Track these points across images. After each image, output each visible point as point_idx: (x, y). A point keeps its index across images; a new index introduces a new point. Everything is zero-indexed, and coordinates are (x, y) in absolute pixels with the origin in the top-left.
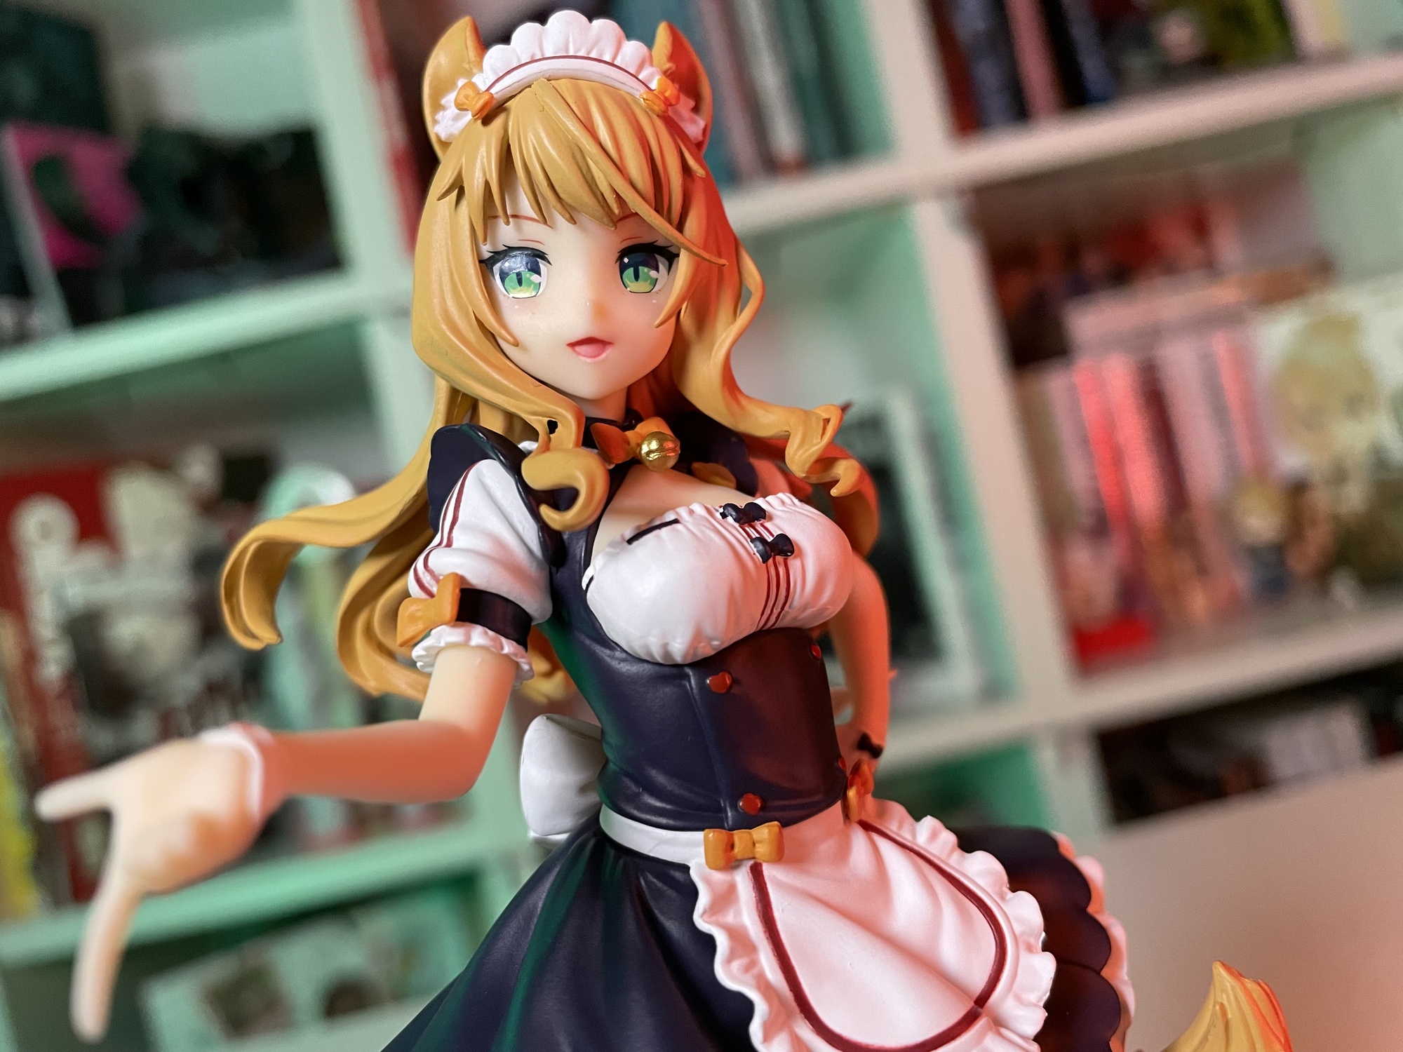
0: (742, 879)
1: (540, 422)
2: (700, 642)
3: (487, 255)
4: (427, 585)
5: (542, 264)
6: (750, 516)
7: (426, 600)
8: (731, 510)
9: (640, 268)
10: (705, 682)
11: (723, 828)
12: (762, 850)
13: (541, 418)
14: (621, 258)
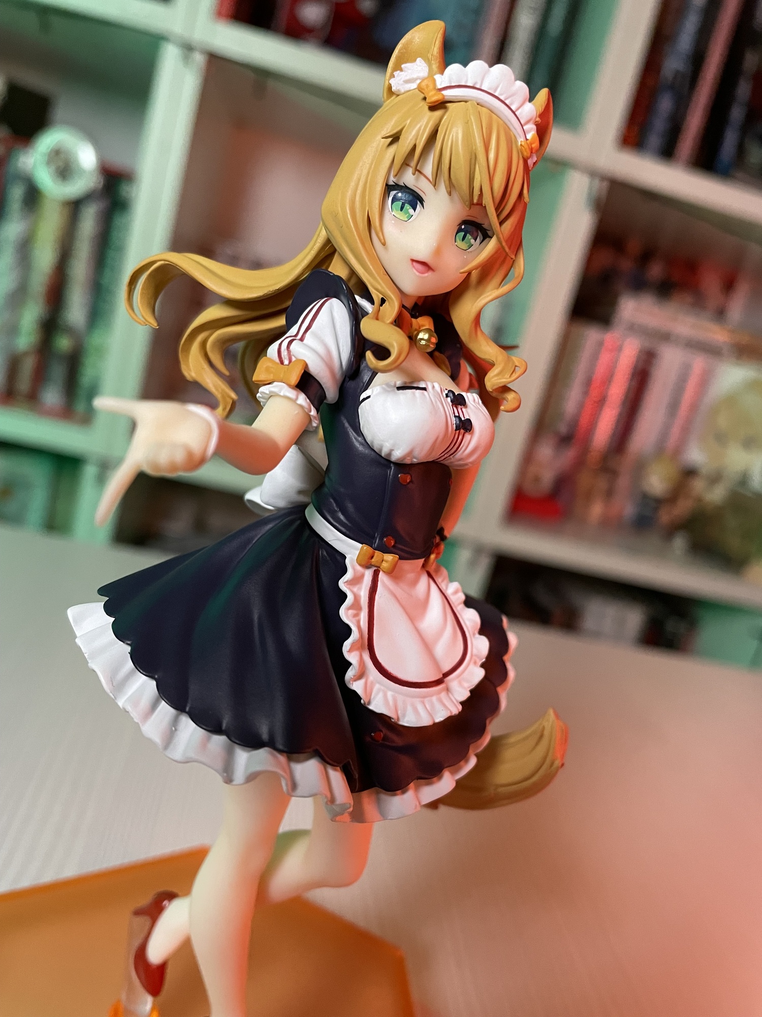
0: (368, 575)
1: (378, 296)
2: (409, 456)
3: (391, 183)
4: (283, 356)
5: (419, 205)
6: (458, 401)
7: (278, 364)
8: (451, 395)
9: (468, 234)
10: (398, 475)
11: (372, 547)
12: (384, 565)
13: (379, 294)
14: (460, 225)
